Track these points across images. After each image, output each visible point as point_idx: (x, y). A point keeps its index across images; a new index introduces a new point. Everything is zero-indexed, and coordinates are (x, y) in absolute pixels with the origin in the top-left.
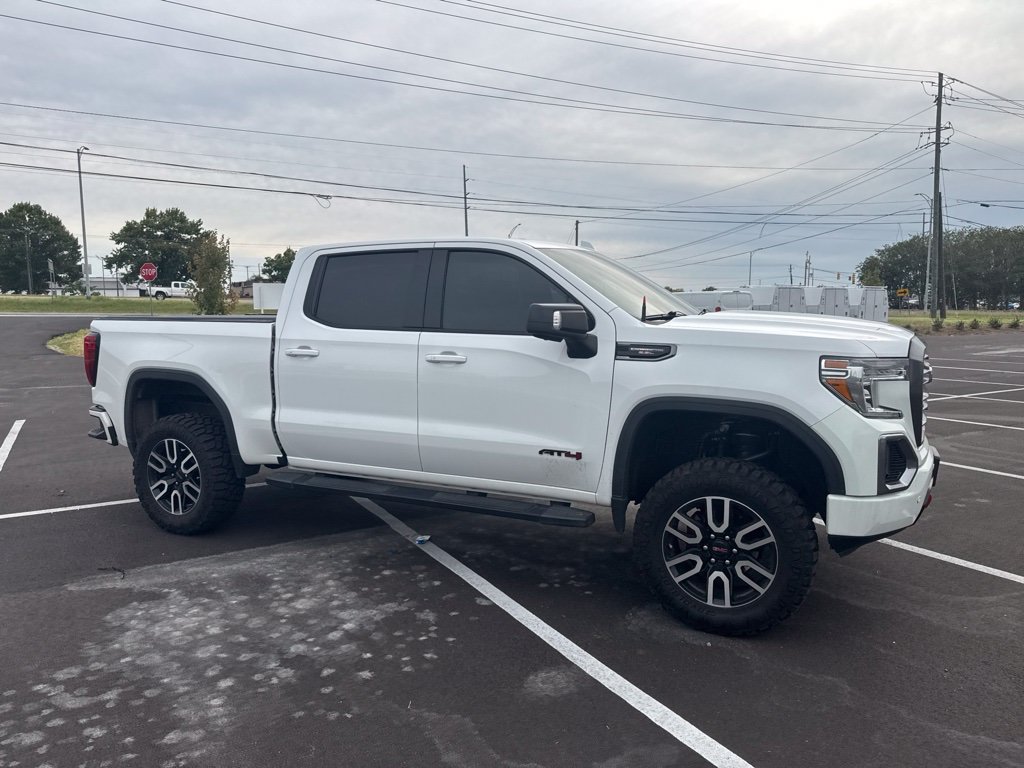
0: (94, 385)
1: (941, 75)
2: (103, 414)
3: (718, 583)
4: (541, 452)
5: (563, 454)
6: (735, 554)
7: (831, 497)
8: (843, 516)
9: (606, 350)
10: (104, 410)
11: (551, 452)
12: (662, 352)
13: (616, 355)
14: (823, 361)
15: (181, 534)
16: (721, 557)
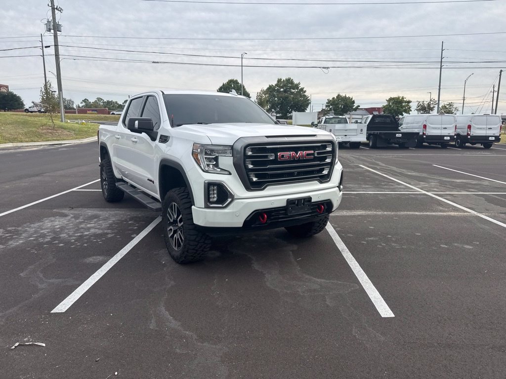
3: (176, 239)
4: (148, 180)
5: (151, 181)
7: (193, 207)
12: (166, 139)
13: (159, 140)
14: (194, 145)
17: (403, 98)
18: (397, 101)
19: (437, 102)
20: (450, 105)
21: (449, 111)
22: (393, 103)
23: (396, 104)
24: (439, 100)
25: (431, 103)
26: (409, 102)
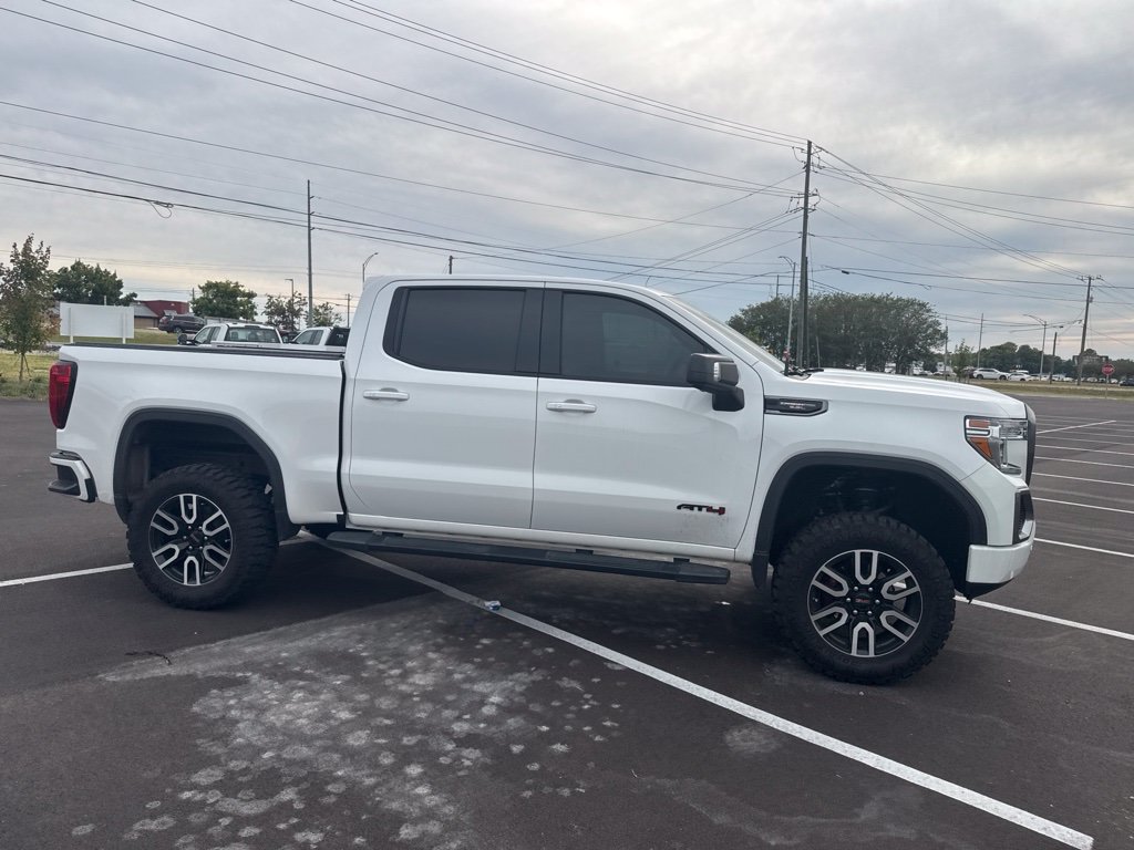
0: (62, 427)
1: (810, 143)
2: (78, 463)
3: (863, 634)
4: (679, 507)
5: (704, 509)
6: (877, 605)
7: (973, 547)
8: (983, 564)
9: (753, 404)
10: (79, 459)
11: (691, 507)
12: (813, 408)
13: (765, 408)
14: (968, 421)
15: (198, 609)
16: (862, 608)
17: (237, 285)
18: (225, 292)
19: (307, 300)
20: (325, 307)
21: (326, 319)
22: (215, 296)
23: (222, 297)
24: (311, 298)
25: (296, 300)
26: (251, 295)
